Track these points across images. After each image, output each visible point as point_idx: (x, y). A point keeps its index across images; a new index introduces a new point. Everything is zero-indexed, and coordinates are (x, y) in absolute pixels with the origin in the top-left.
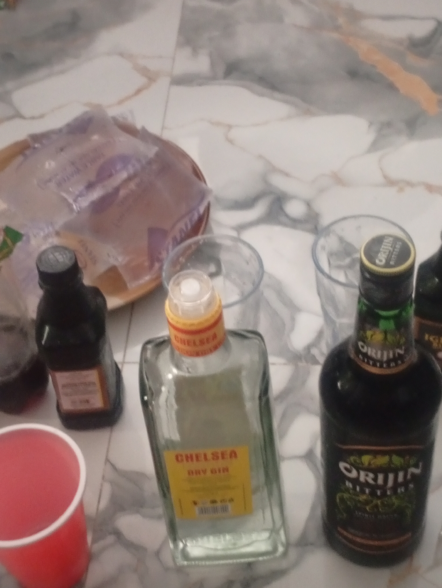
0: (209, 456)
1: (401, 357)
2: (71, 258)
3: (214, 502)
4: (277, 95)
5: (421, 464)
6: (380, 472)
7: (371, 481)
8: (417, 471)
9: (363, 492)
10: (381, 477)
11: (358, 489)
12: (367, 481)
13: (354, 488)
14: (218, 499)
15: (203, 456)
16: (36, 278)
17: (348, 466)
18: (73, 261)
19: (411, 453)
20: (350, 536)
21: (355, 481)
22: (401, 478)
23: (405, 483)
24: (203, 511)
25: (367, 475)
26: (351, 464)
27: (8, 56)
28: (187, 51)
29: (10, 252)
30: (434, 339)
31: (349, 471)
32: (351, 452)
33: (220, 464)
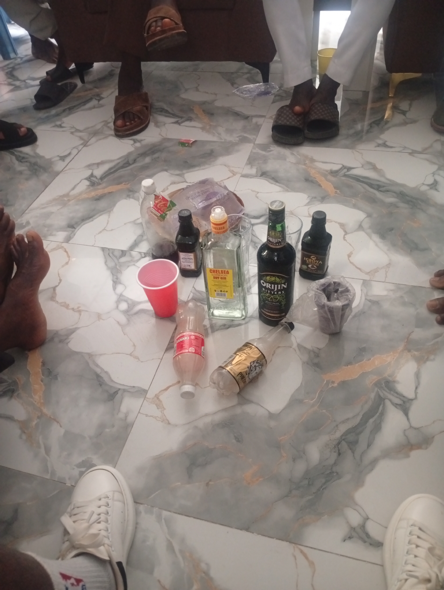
0: (220, 272)
1: (280, 242)
2: (189, 213)
3: (221, 291)
4: (277, 184)
5: (286, 284)
6: (273, 284)
7: (270, 288)
8: (285, 287)
9: (267, 292)
10: (273, 285)
11: (266, 290)
12: (268, 287)
13: (265, 291)
14: (223, 290)
15: (218, 271)
16: (178, 219)
17: (263, 281)
18: (190, 214)
19: (282, 278)
20: (265, 312)
21: (265, 287)
22: (279, 288)
23: (281, 290)
24: (218, 294)
25: (268, 285)
26: (264, 281)
27: (186, 162)
28: (249, 166)
29: (171, 209)
30: (307, 259)
31: (263, 283)
32: (263, 276)
33: (223, 275)
